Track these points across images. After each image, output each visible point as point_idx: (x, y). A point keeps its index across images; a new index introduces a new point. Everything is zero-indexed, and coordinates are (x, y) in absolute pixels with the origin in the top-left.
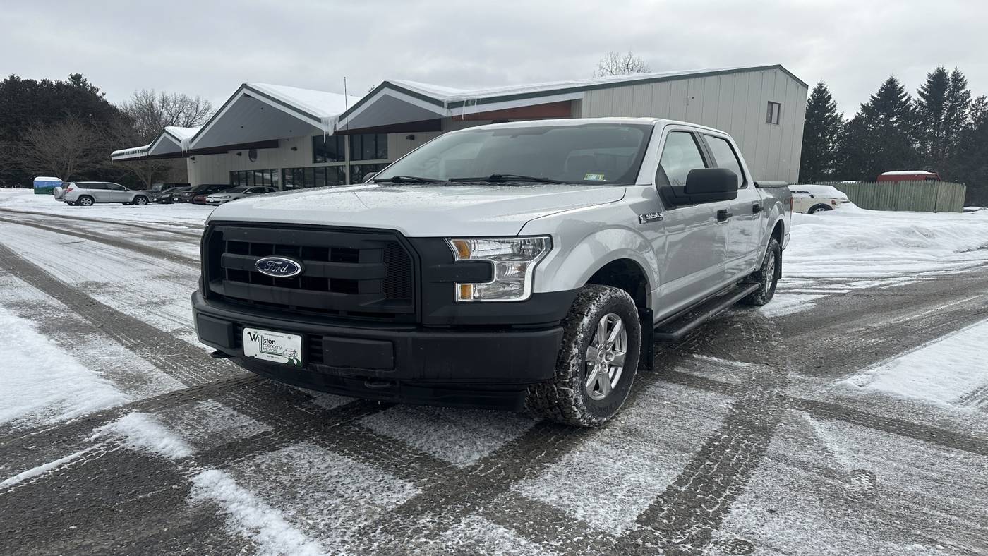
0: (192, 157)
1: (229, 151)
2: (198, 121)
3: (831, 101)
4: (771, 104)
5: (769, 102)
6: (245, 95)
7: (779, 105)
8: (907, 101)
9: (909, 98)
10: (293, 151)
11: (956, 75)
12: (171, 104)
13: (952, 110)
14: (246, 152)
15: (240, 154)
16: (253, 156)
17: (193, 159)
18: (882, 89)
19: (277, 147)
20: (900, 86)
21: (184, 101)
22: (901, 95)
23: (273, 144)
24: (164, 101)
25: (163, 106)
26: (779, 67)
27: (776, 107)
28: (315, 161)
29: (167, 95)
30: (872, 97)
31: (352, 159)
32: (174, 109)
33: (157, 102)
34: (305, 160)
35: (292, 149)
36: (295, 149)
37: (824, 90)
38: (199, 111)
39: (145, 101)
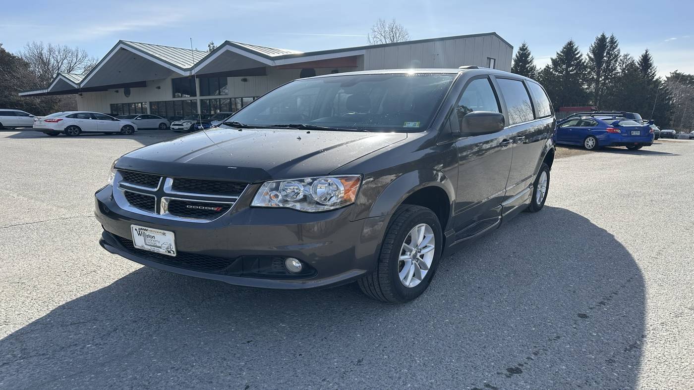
0: (79, 93)
1: (109, 90)
2: (78, 66)
3: (530, 56)
4: (489, 59)
5: (488, 58)
6: (122, 49)
7: (495, 60)
8: (580, 57)
9: (581, 55)
10: (157, 89)
11: (612, 38)
12: (57, 53)
13: (608, 63)
14: (122, 90)
15: (117, 92)
16: (127, 93)
17: (81, 95)
18: (564, 48)
19: (146, 87)
20: (575, 47)
21: (67, 51)
22: (576, 52)
23: (142, 84)
24: (51, 51)
25: (50, 54)
26: (494, 34)
27: (492, 61)
28: (174, 97)
29: (53, 46)
30: (558, 53)
31: (201, 95)
32: (59, 57)
33: (45, 52)
34: (166, 95)
35: (157, 88)
36: (159, 88)
37: (526, 49)
38: (78, 59)
39: (36, 51)
